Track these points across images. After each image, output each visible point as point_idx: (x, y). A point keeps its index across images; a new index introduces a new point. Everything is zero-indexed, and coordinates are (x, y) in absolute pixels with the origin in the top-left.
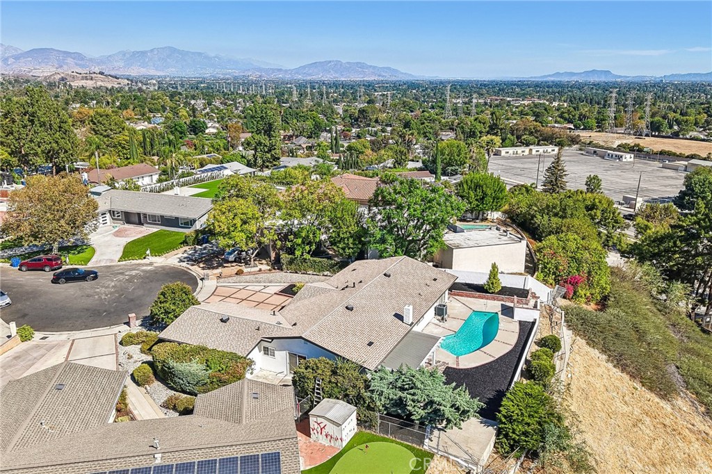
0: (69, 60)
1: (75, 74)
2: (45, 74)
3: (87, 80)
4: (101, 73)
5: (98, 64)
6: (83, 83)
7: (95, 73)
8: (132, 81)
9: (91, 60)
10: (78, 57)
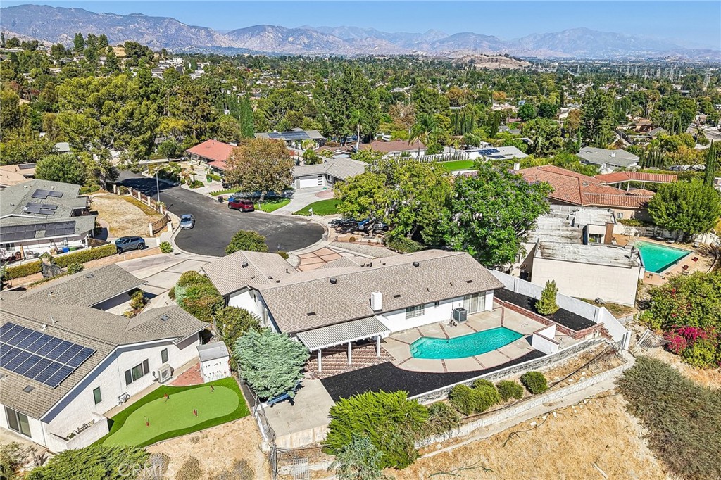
0: (485, 44)
1: (483, 56)
2: (459, 57)
3: (493, 62)
4: (506, 56)
5: (509, 47)
6: (488, 65)
7: (500, 55)
8: (533, 63)
9: (504, 43)
10: (493, 39)
